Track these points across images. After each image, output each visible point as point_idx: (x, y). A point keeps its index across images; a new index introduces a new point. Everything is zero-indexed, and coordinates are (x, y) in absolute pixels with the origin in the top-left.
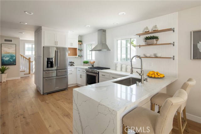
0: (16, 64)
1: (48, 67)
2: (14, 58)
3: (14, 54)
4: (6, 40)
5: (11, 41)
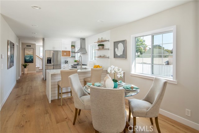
0: (33, 62)
1: (48, 63)
2: (32, 58)
3: (32, 55)
4: (27, 46)
5: (30, 46)
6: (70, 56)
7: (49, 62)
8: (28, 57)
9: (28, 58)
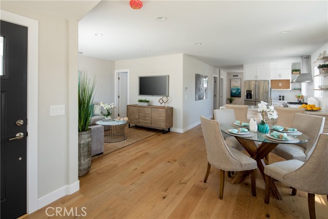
0: (240, 97)
1: (247, 98)
2: (240, 91)
3: (240, 87)
4: (234, 76)
5: (237, 76)
6: (289, 88)
7: (249, 97)
8: (235, 89)
9: (234, 92)
